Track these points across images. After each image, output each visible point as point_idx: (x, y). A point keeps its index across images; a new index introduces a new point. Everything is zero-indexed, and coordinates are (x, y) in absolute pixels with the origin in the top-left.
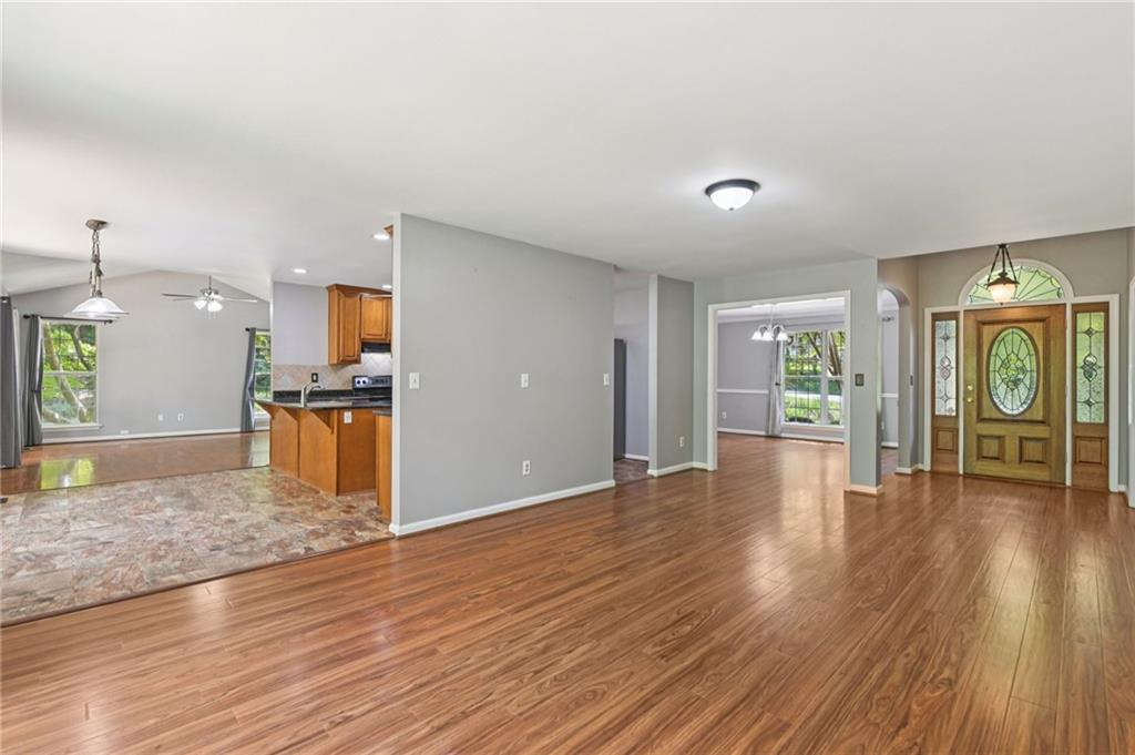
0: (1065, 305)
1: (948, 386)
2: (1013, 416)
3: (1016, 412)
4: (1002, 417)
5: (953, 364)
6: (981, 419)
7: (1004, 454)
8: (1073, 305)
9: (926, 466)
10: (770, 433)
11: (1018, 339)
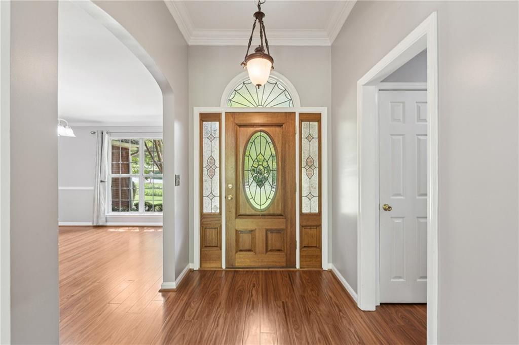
0: (295, 113)
1: (213, 185)
2: (262, 210)
3: (263, 207)
4: (253, 212)
5: (217, 164)
6: (239, 216)
7: (255, 246)
8: (300, 114)
9: (195, 265)
10: (95, 224)
11: (264, 141)
